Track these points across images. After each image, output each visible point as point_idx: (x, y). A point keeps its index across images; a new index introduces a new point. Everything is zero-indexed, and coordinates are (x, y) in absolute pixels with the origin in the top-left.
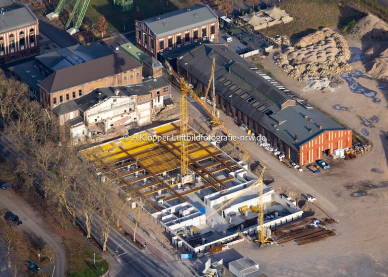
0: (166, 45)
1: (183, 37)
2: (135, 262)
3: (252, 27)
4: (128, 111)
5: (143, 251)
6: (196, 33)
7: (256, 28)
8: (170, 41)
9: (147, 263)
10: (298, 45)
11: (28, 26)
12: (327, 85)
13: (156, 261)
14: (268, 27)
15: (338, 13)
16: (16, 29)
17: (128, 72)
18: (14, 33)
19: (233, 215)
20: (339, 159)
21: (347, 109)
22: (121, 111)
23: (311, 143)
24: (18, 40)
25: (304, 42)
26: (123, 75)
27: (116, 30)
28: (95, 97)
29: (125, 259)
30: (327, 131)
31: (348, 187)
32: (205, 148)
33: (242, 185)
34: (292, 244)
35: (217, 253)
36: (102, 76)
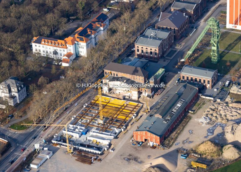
0: (186, 79)
1: (194, 78)
2: (33, 133)
4: (127, 90)
5: (42, 132)
6: (200, 80)
8: (188, 78)
12: (205, 123)
17: (138, 76)
19: (90, 141)
20: (149, 145)
22: (124, 89)
31: (130, 155)
32: (127, 117)
33: (110, 134)
34: (75, 158)
35: (54, 146)
36: (127, 73)
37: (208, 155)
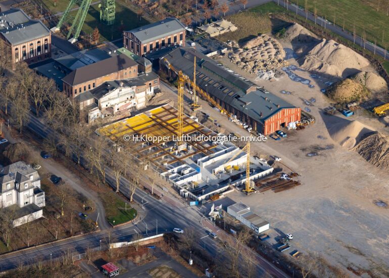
0: (148, 49)
1: (160, 42)
2: (155, 209)
3: (209, 35)
4: (129, 98)
5: (160, 201)
6: (169, 40)
7: (212, 35)
8: (151, 46)
9: (165, 209)
10: (246, 47)
11: (44, 37)
12: (273, 76)
13: (171, 208)
14: (220, 35)
15: (270, 23)
16: (35, 39)
17: (128, 69)
18: (33, 42)
19: (221, 172)
20: (292, 129)
21: (291, 93)
22: (124, 98)
23: (273, 118)
24: (36, 48)
25: (250, 45)
26: (124, 71)
27: (105, 39)
28: (105, 89)
29: (148, 207)
30: (283, 109)
31: (304, 150)
32: (191, 125)
33: (224, 150)
34: (270, 192)
35: (216, 200)
36: (109, 72)
37: (363, 97)
